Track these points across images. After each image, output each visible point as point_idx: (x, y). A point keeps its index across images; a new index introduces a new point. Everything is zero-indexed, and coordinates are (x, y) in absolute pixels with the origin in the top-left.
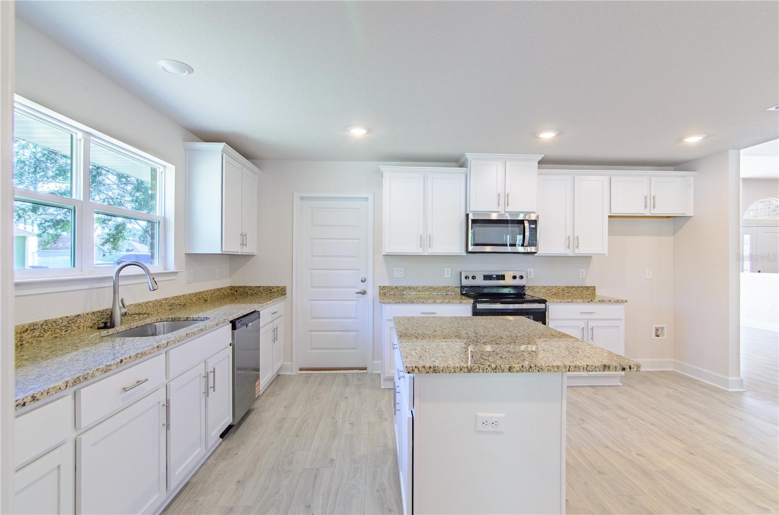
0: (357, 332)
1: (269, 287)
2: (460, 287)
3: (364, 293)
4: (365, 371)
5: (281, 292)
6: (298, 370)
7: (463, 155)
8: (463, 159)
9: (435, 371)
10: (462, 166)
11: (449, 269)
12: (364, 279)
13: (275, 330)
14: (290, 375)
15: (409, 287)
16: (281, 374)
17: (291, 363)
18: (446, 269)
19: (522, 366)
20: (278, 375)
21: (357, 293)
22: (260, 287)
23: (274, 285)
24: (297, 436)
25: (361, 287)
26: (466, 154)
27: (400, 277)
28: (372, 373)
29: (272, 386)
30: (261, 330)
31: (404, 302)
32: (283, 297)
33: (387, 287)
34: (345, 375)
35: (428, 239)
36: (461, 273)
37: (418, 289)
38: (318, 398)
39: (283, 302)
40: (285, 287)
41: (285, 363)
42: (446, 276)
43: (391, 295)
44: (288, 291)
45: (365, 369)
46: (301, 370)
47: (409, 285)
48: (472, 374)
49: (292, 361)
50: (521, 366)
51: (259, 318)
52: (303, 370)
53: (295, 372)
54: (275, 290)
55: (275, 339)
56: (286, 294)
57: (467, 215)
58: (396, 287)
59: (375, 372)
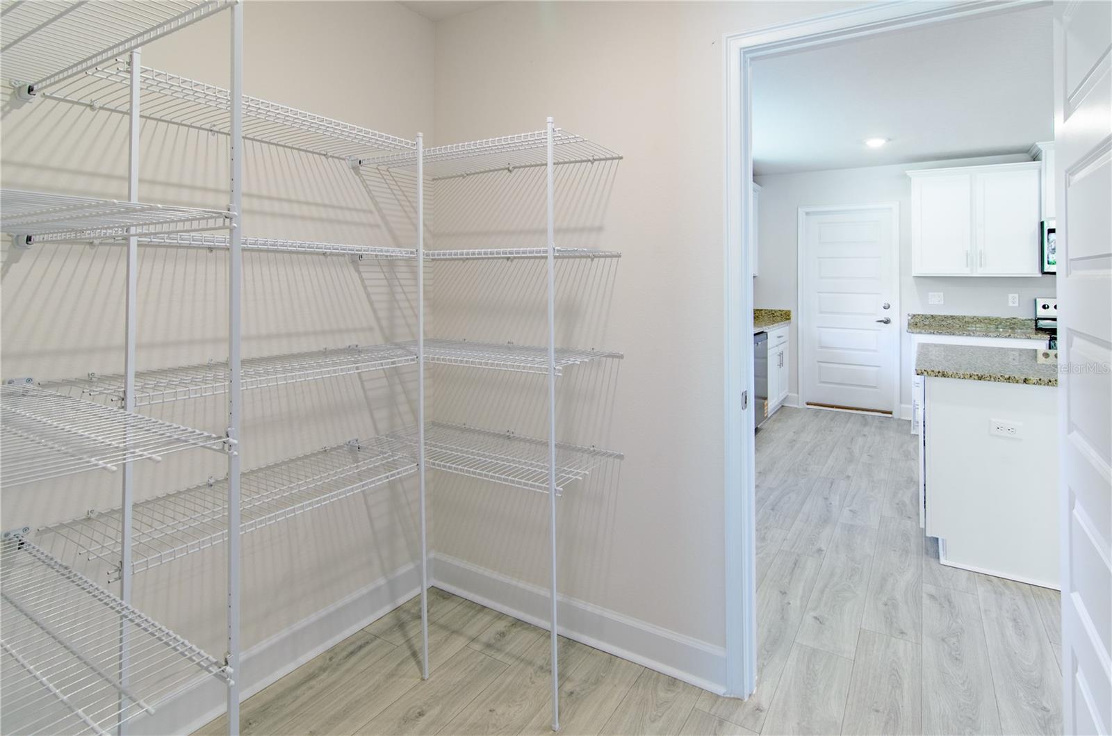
0: (877, 368)
1: (772, 310)
2: (1034, 318)
3: (887, 322)
4: (890, 416)
5: (785, 316)
6: (805, 405)
7: (1033, 145)
8: (1036, 148)
9: (944, 375)
10: (1035, 158)
11: (1017, 295)
12: (887, 306)
13: (781, 354)
14: (796, 408)
15: (951, 316)
16: (786, 405)
17: (796, 395)
18: (1010, 296)
19: (1040, 380)
20: (783, 406)
21: (878, 321)
22: (762, 310)
23: (777, 308)
24: (809, 454)
25: (884, 315)
26: (1037, 143)
27: (937, 304)
28: (899, 419)
29: (776, 415)
30: (769, 351)
31: (940, 333)
32: (787, 321)
33: (919, 315)
34: (863, 416)
35: (979, 257)
36: (1036, 300)
37: (966, 320)
38: (831, 431)
39: (787, 327)
40: (790, 311)
41: (789, 394)
42: (1011, 304)
43: (925, 325)
44: (793, 315)
45: (891, 413)
46: (808, 404)
47: (951, 314)
48: (982, 382)
49: (798, 393)
50: (1038, 379)
51: (767, 338)
52: (812, 404)
53: (802, 405)
54: (778, 314)
55: (781, 365)
56: (790, 319)
57: (1042, 224)
58: (932, 316)
59: (903, 418)
